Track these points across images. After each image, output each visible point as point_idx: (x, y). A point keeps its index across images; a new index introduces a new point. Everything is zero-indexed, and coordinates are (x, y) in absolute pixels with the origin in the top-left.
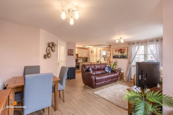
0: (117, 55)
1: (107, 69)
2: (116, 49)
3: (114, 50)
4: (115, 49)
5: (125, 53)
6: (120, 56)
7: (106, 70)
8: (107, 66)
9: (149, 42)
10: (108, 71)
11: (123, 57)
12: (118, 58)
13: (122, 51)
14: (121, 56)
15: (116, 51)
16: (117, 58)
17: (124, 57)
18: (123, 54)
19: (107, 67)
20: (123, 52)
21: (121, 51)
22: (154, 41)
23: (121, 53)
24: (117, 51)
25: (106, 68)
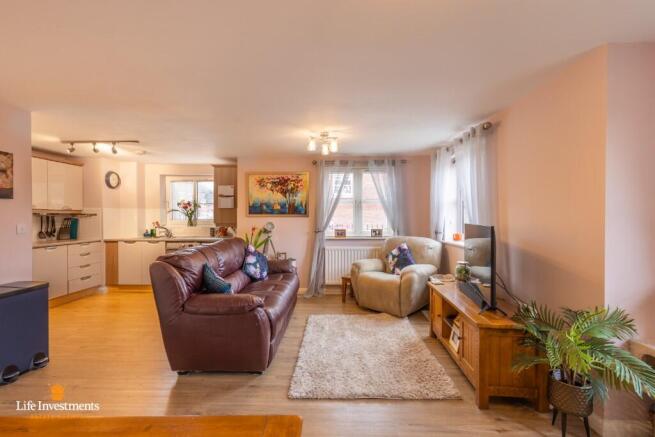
0: (266, 200)
1: (254, 265)
2: (261, 177)
3: (253, 180)
4: (258, 177)
5: (299, 195)
6: (279, 204)
7: (252, 270)
8: (252, 248)
9: (373, 163)
10: (258, 270)
11: (294, 210)
12: (272, 213)
13: (290, 187)
14: (283, 206)
15: (261, 183)
16: (267, 213)
17: (297, 208)
18: (290, 198)
19: (254, 254)
20: (293, 191)
21: (282, 184)
22: (386, 161)
23: (284, 193)
24: (269, 186)
25: (251, 259)
